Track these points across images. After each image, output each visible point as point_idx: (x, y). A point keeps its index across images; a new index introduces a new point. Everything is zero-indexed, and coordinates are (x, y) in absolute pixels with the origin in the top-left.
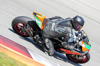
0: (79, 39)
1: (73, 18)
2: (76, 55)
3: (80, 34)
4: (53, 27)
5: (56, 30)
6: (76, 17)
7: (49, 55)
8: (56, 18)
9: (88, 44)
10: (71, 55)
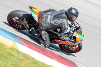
0: (73, 30)
1: (68, 10)
2: (69, 45)
3: (73, 25)
4: (48, 20)
5: (52, 22)
6: (71, 9)
7: (45, 47)
8: (50, 11)
9: (81, 35)
10: (65, 45)
